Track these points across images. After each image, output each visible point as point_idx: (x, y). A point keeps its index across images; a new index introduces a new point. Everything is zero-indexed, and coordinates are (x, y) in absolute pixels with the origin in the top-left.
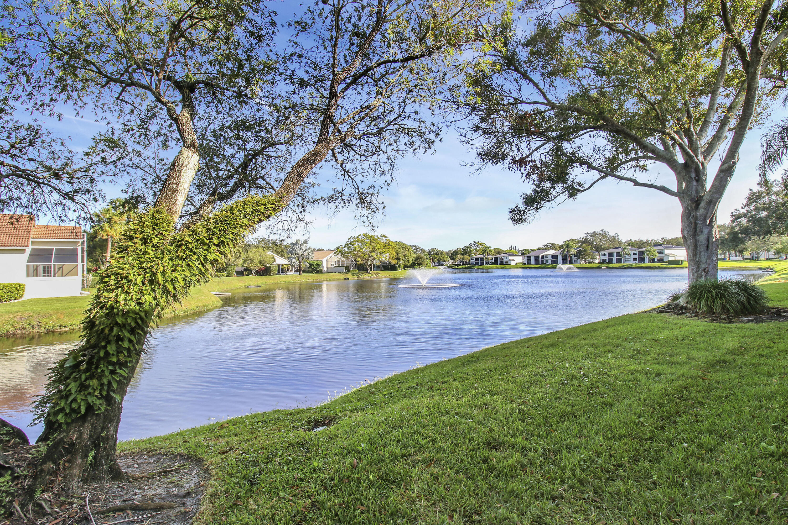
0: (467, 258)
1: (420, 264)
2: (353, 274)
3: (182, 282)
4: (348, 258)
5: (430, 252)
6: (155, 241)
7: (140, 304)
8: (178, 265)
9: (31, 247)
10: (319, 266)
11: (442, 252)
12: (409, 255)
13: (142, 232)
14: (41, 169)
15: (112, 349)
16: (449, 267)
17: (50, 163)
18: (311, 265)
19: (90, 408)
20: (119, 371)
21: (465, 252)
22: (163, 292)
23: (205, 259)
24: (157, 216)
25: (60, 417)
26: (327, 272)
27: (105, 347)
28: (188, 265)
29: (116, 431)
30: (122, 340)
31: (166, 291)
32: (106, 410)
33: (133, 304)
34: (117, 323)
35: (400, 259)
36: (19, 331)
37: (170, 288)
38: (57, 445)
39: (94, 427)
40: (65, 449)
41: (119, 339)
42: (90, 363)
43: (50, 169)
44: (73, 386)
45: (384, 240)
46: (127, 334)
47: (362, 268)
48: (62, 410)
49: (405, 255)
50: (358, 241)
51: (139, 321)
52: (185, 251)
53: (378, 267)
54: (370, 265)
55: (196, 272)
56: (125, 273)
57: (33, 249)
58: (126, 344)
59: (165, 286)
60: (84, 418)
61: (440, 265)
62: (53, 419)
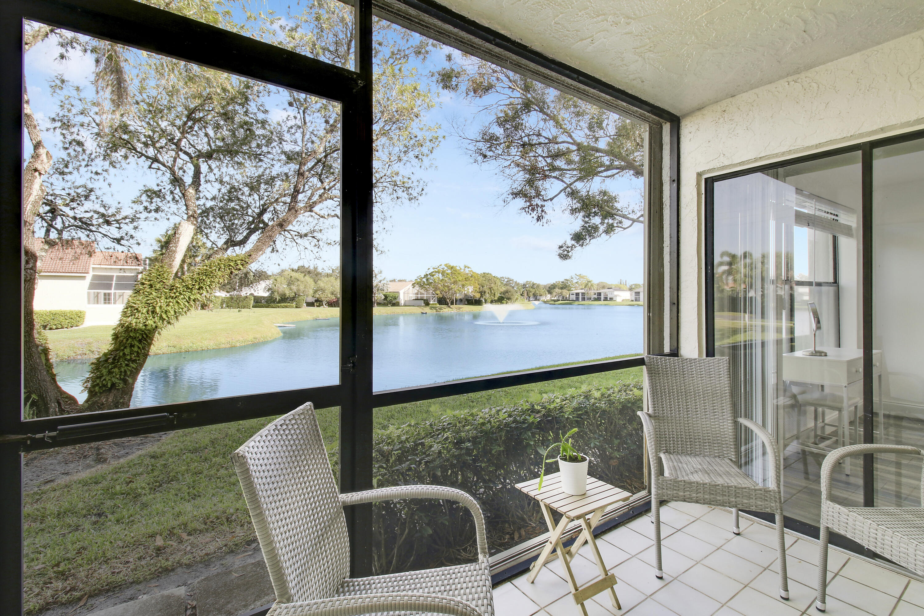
0: (565, 293)
1: (509, 299)
2: (431, 308)
3: (173, 313)
4: (427, 290)
5: (524, 286)
6: (158, 286)
7: (146, 325)
8: (170, 302)
9: (91, 273)
10: (395, 298)
11: (538, 286)
12: (495, 288)
13: (150, 281)
14: (96, 216)
15: (127, 351)
16: (545, 302)
17: (102, 210)
18: (386, 297)
19: (113, 385)
20: (131, 365)
21: (564, 286)
22: (160, 319)
23: (189, 298)
24: (160, 269)
25: (97, 389)
26: (405, 305)
27: (123, 350)
28: (177, 302)
29: (130, 400)
30: (133, 346)
31: (161, 318)
32: (123, 387)
33: (141, 325)
34: (130, 336)
35: (485, 292)
36: (79, 357)
37: (164, 316)
38: (94, 403)
39: (115, 396)
40: (98, 406)
41: (132, 346)
42: (114, 359)
43: (103, 215)
44: (104, 371)
45: (467, 270)
46: (137, 344)
47: (442, 301)
48: (98, 384)
49: (490, 288)
50: (438, 272)
51: (145, 336)
52: (175, 293)
53: (461, 300)
54: (450, 299)
55: (183, 307)
56: (136, 306)
57: (94, 276)
58: (136, 349)
59: (161, 316)
60: (110, 390)
61: (536, 300)
62: (93, 390)
